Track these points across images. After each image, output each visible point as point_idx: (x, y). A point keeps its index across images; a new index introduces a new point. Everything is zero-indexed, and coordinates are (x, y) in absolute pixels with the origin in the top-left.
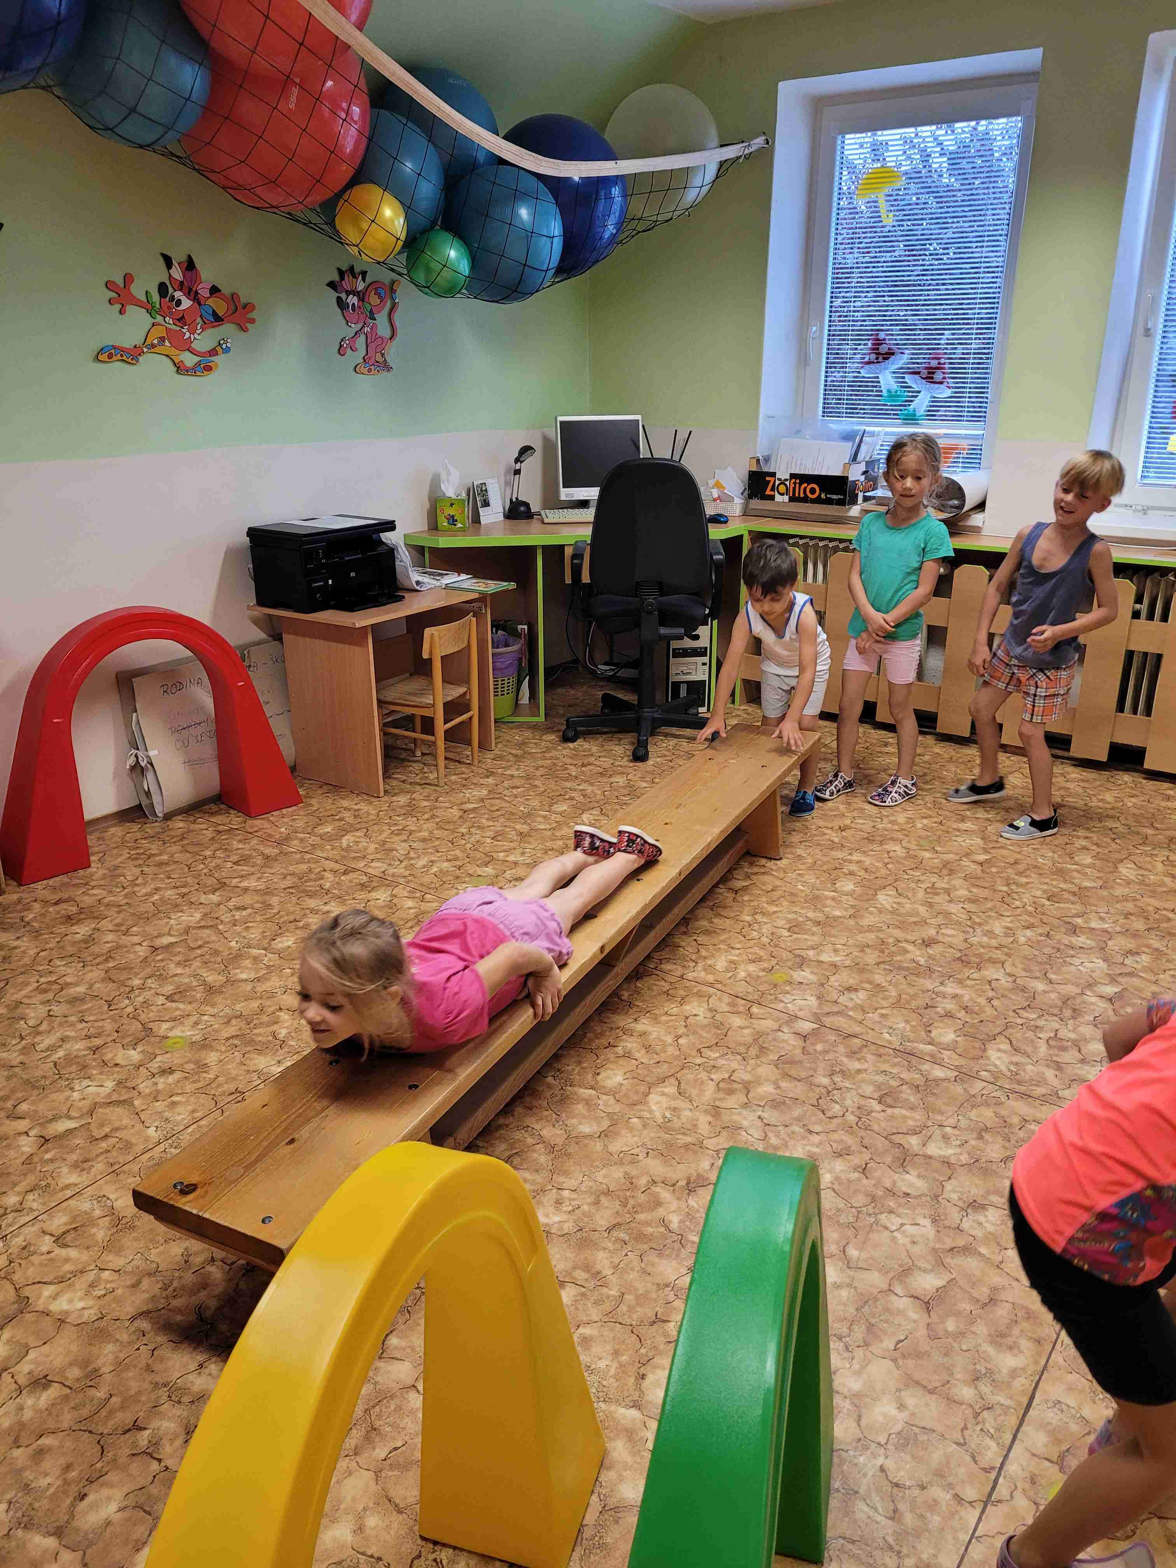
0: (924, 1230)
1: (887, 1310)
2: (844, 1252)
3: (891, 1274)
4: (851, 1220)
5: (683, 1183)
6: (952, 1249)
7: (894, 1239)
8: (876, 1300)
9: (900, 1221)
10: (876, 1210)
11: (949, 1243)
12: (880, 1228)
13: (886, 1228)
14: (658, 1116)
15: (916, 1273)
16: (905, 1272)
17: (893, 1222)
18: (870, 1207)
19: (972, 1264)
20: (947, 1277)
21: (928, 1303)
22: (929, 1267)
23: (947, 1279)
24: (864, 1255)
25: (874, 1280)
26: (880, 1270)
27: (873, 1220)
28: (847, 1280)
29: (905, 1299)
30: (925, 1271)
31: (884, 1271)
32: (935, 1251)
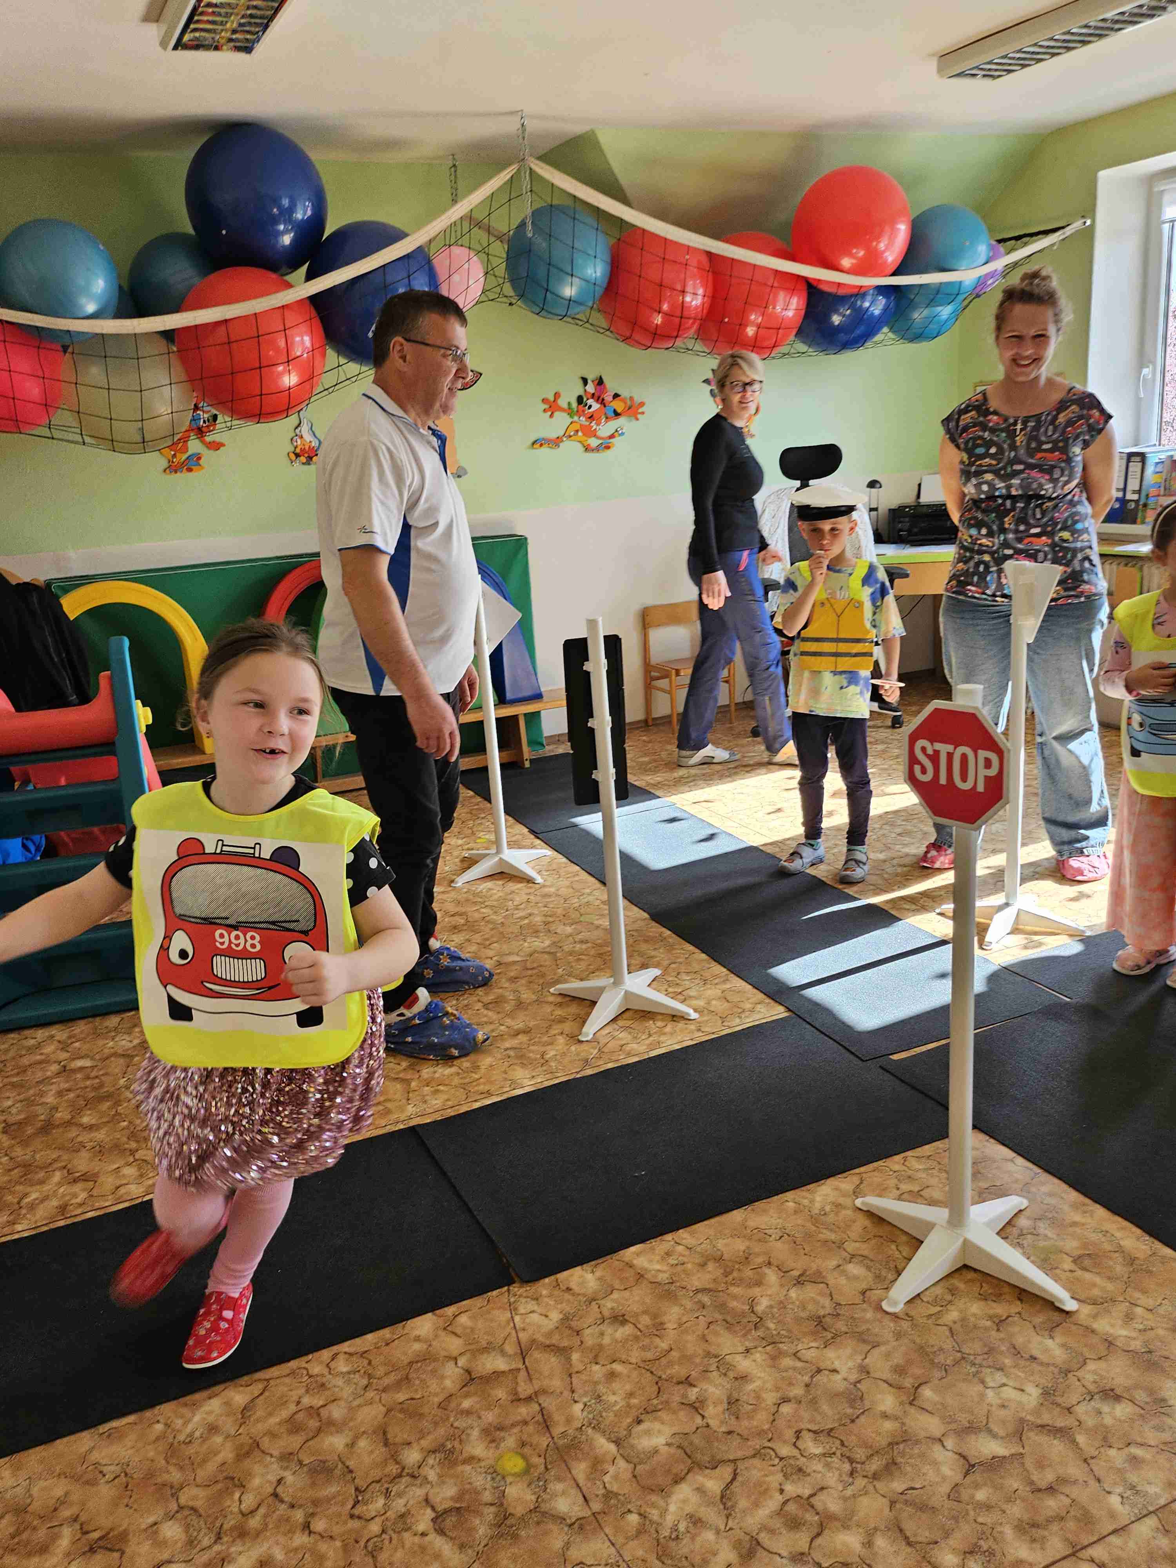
0: (1024, 1398)
1: (922, 1455)
2: (917, 1388)
3: (954, 1426)
4: (948, 1362)
5: (796, 1273)
6: (1043, 1426)
7: (982, 1396)
8: (917, 1442)
9: (1004, 1380)
10: (984, 1363)
11: (1046, 1418)
12: (976, 1380)
13: (983, 1382)
14: (818, 1205)
15: (983, 1435)
16: (971, 1429)
17: (994, 1379)
18: (979, 1358)
19: (1056, 1447)
20: (1015, 1449)
21: (973, 1466)
22: (1002, 1433)
23: (1013, 1451)
24: (936, 1398)
25: (933, 1425)
26: (943, 1418)
27: (973, 1369)
28: (900, 1414)
29: (950, 1454)
30: (995, 1436)
31: (947, 1419)
32: (1022, 1421)
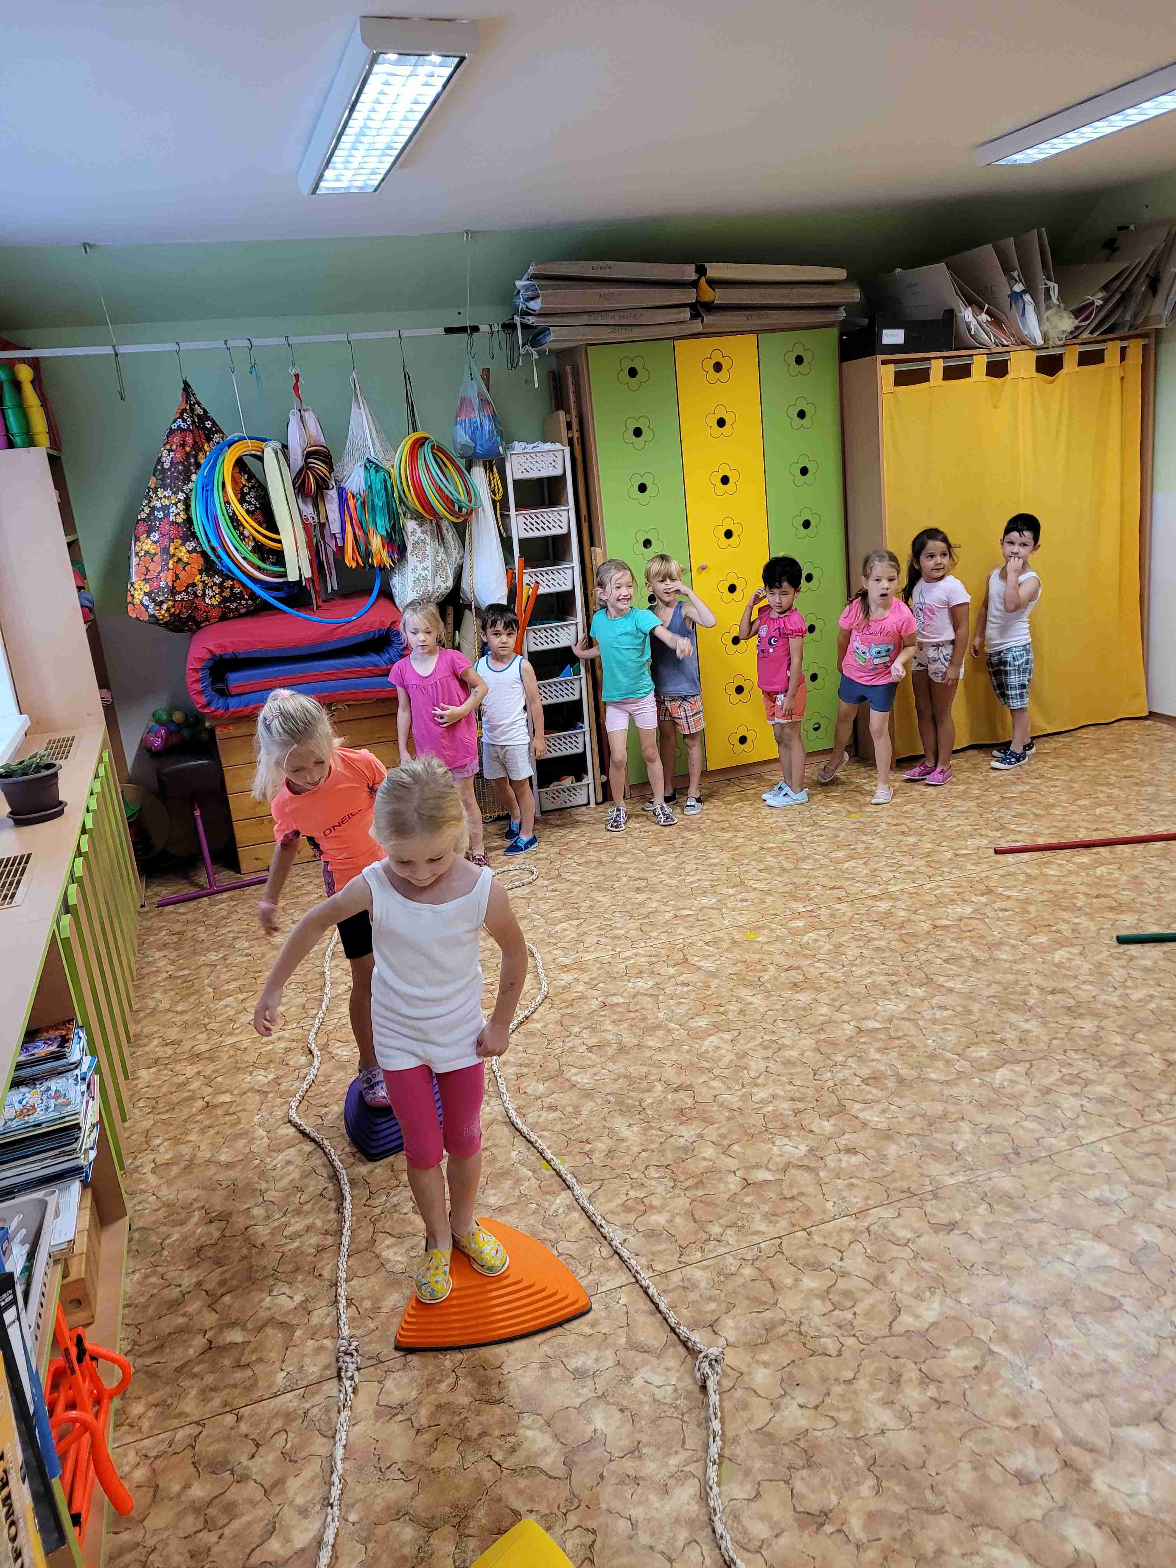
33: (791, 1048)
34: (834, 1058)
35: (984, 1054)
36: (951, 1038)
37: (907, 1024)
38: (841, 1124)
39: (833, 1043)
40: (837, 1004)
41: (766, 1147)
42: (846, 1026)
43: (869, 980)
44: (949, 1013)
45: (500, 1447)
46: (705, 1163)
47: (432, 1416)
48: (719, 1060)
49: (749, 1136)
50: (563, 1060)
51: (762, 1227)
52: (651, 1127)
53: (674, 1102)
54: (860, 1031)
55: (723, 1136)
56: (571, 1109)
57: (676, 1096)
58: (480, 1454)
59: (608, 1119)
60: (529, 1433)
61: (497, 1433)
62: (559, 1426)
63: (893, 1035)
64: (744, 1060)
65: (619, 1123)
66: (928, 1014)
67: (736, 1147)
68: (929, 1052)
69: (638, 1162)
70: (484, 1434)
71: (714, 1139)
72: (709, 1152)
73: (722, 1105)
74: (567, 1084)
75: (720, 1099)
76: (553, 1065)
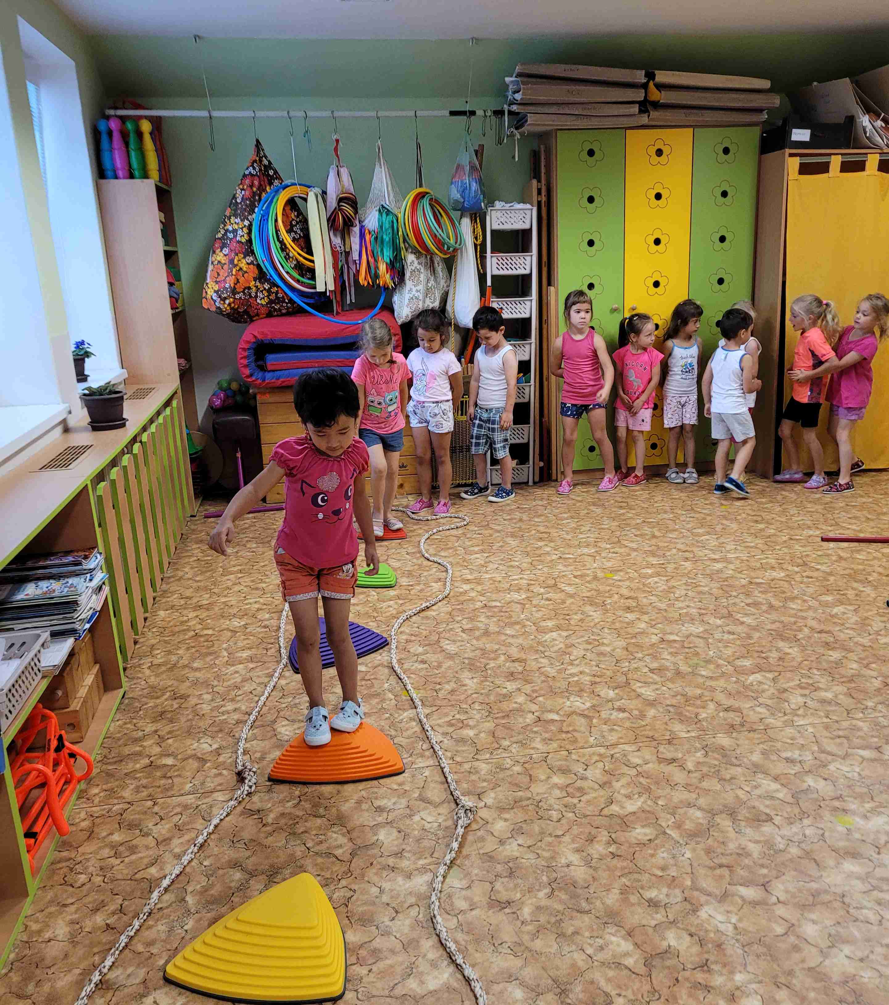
33: (607, 645)
34: (636, 655)
35: (747, 664)
36: (729, 652)
37: (701, 640)
38: (621, 693)
39: (639, 646)
40: (654, 623)
41: (561, 701)
42: (654, 637)
43: (685, 611)
44: (735, 636)
45: (313, 840)
46: (515, 705)
47: (277, 818)
48: (553, 646)
49: (553, 692)
50: (442, 635)
51: (539, 746)
52: (487, 681)
53: (508, 668)
54: (663, 640)
55: (534, 691)
56: (436, 664)
57: (511, 664)
58: (299, 842)
59: (459, 672)
60: (335, 835)
61: (314, 832)
62: (355, 834)
63: (686, 645)
64: (570, 649)
65: (466, 676)
66: (718, 636)
67: (541, 699)
68: (708, 658)
69: (469, 699)
70: (306, 832)
71: (528, 692)
72: (521, 699)
73: (542, 673)
74: (439, 649)
75: (543, 670)
76: (434, 637)
